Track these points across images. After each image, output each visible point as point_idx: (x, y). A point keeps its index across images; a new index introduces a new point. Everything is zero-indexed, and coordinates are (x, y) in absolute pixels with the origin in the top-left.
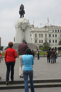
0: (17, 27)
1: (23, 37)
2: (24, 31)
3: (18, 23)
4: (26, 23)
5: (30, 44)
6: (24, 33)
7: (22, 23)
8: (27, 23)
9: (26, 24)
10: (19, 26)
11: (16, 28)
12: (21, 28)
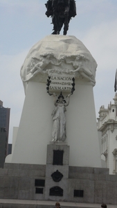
0: (29, 76)
1: (56, 130)
2: (61, 98)
3: (34, 55)
4: (73, 58)
5: (93, 170)
6: (61, 109)
7: (52, 57)
8: (81, 59)
9: (75, 63)
10: (40, 74)
11: (25, 82)
12: (49, 82)
